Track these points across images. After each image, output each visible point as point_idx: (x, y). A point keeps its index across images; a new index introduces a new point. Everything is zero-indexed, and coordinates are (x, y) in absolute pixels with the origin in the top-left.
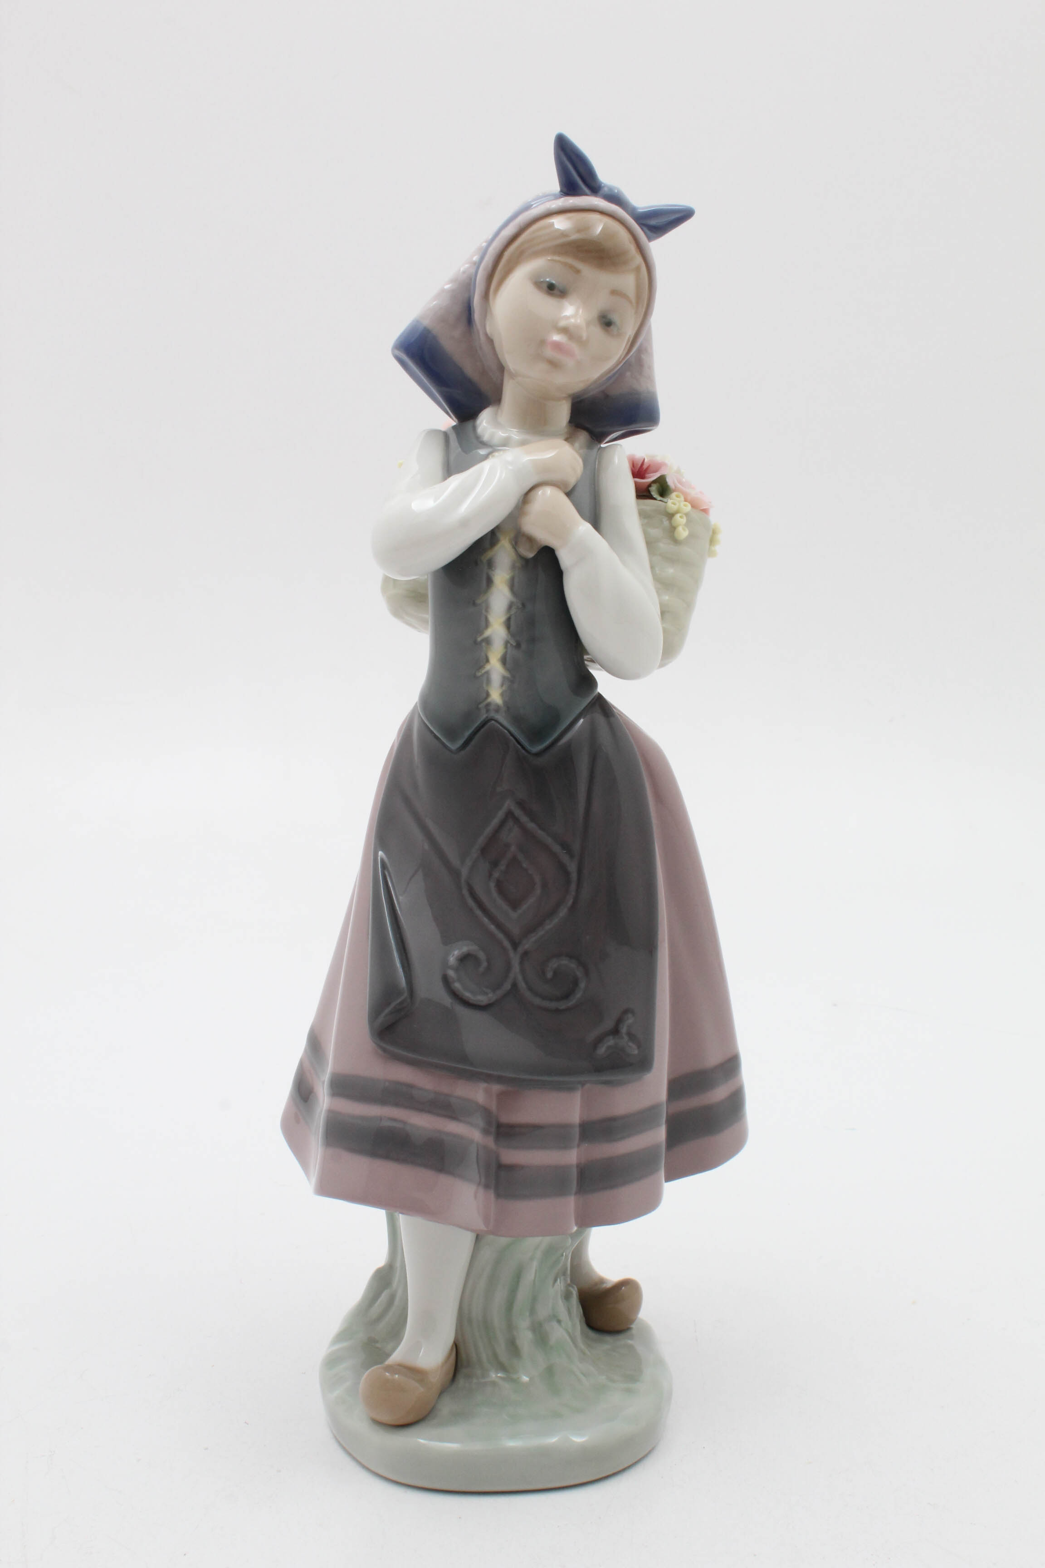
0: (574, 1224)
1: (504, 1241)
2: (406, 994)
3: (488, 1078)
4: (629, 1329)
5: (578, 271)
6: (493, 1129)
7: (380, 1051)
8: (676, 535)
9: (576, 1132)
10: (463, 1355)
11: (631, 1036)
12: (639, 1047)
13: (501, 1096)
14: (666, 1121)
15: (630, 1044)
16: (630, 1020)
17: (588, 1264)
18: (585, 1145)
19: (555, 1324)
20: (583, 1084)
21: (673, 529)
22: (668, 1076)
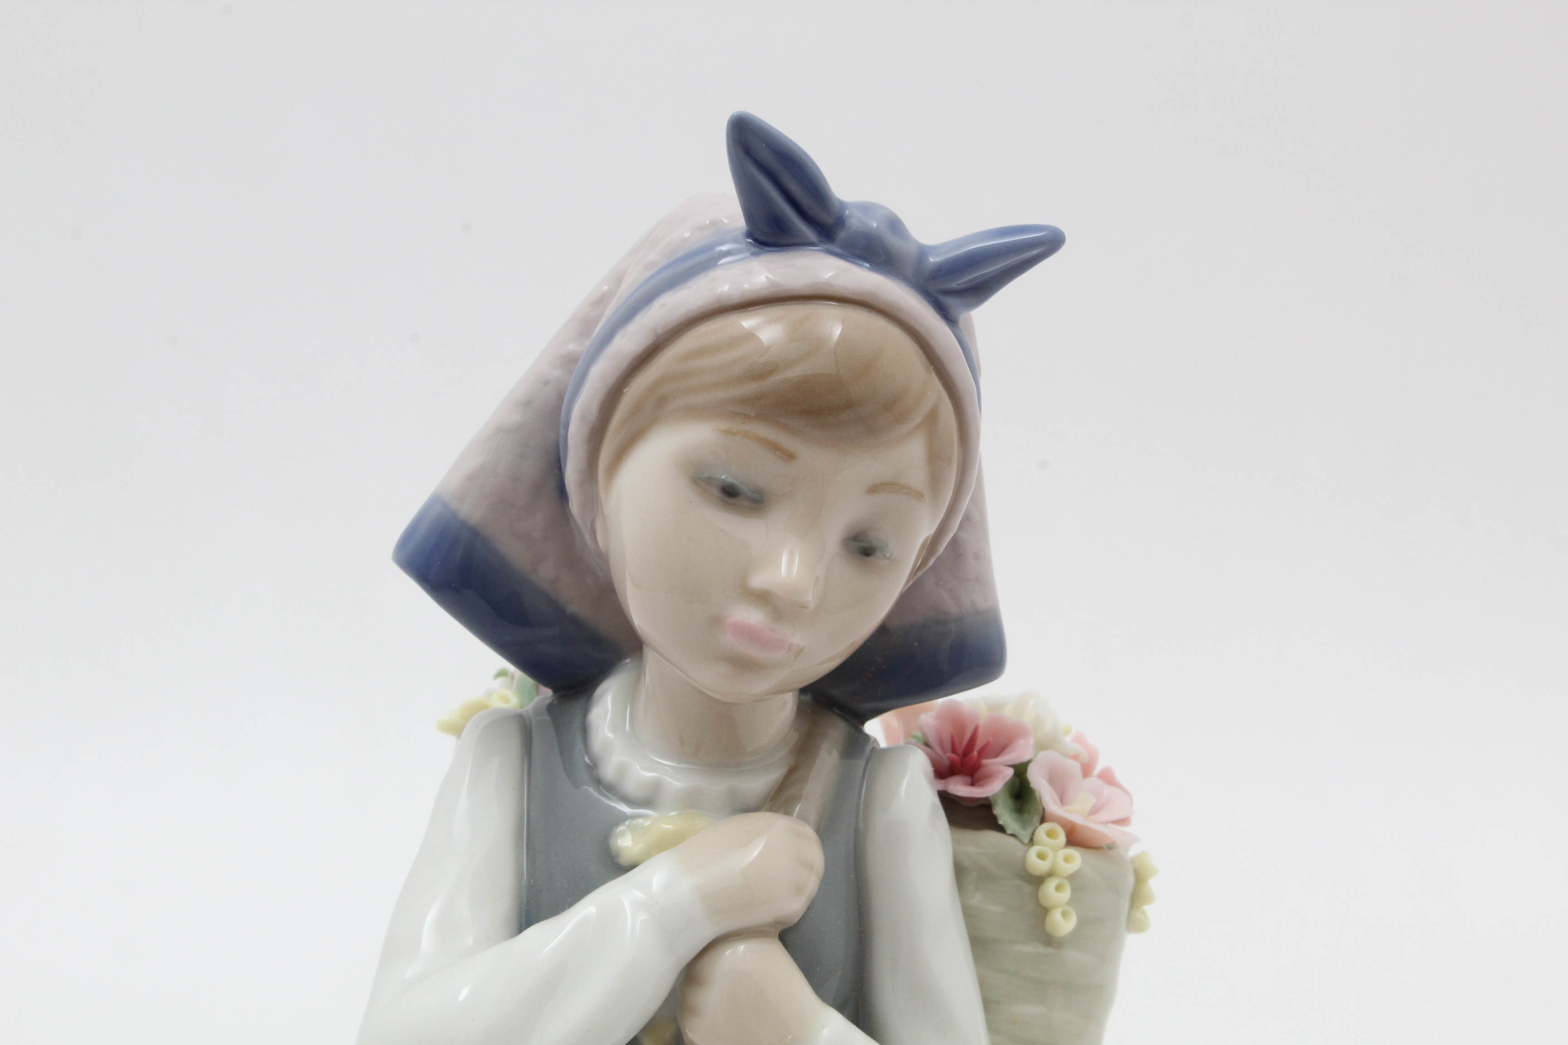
5: (790, 456)
8: (1049, 926)
21: (1043, 912)
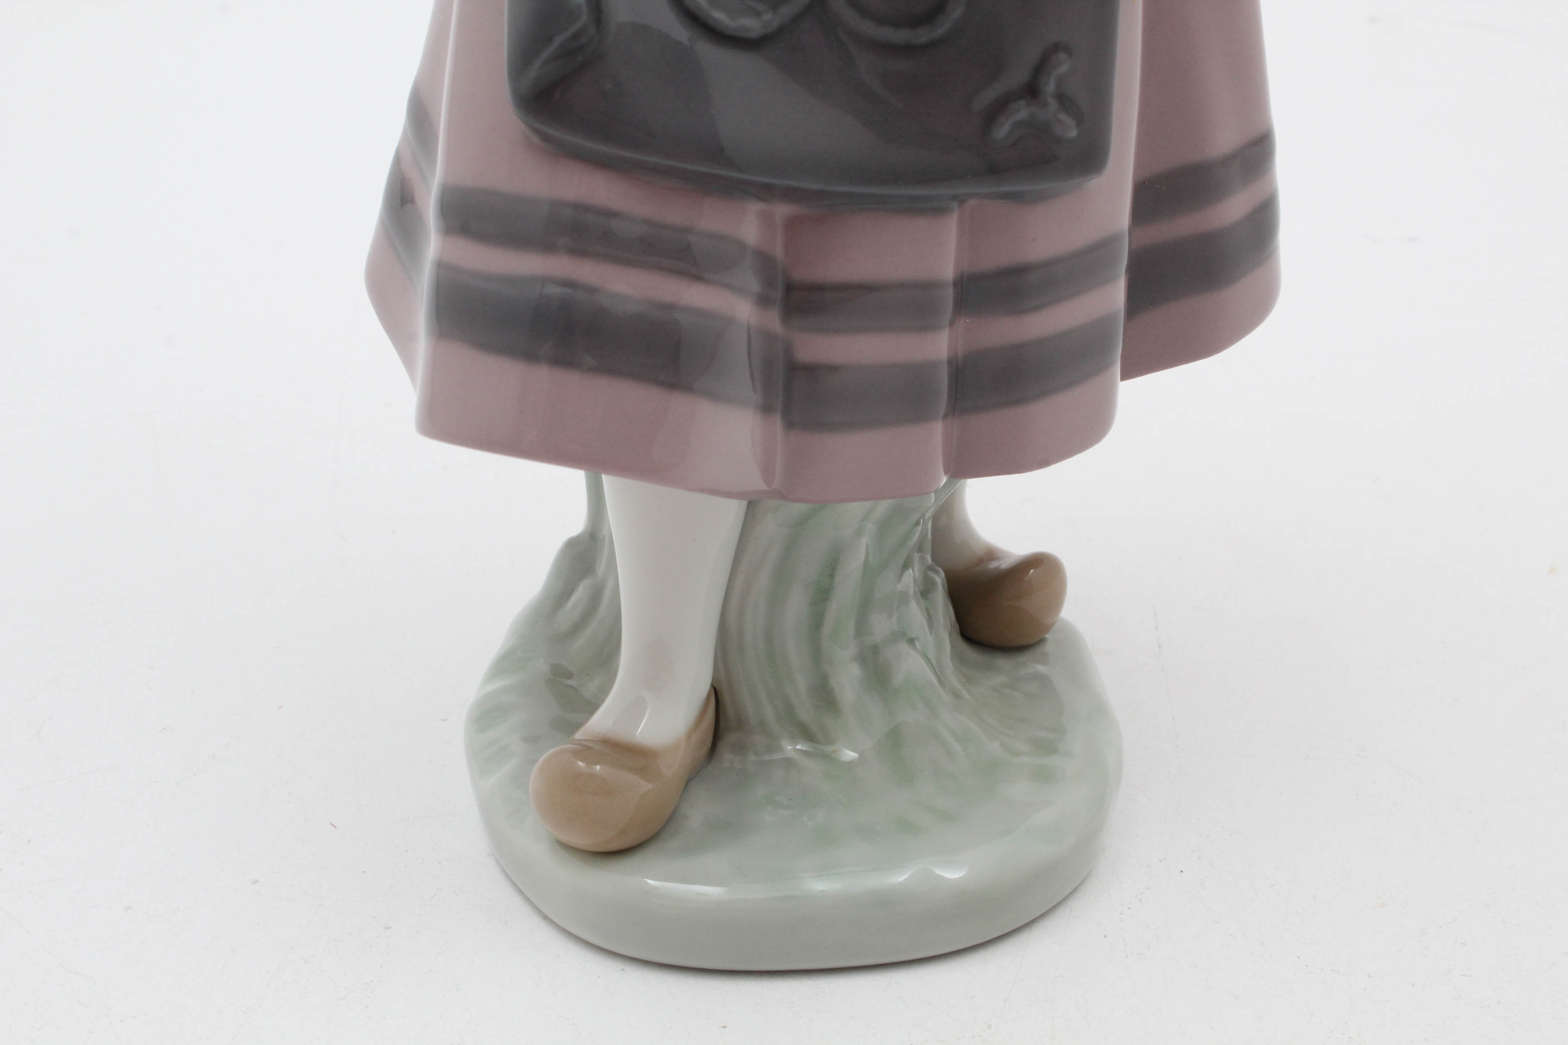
0: (943, 473)
1: (799, 508)
2: (584, 18)
3: (766, 193)
4: (1041, 641)
6: (778, 294)
7: (536, 139)
9: (949, 294)
10: (729, 710)
11: (1063, 99)
12: (1079, 119)
13: (792, 225)
14: (1126, 271)
15: (1063, 117)
16: (1063, 66)
17: (966, 523)
18: (964, 322)
19: (904, 647)
20: (961, 200)
22: (1134, 179)
